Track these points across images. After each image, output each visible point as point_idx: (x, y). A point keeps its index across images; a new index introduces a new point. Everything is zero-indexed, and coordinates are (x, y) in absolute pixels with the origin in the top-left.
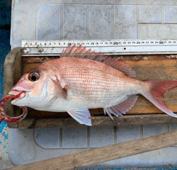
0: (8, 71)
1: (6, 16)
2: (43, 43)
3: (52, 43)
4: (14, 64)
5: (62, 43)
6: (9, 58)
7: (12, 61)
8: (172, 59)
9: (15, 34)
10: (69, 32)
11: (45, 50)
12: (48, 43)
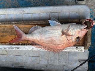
0: (89, 40)
1: (92, 66)
2: (76, 51)
3: (72, 51)
4: (87, 43)
5: (69, 50)
6: (89, 45)
7: (88, 44)
8: (29, 43)
9: (87, 55)
10: (65, 55)
11: (75, 48)
12: (74, 51)
